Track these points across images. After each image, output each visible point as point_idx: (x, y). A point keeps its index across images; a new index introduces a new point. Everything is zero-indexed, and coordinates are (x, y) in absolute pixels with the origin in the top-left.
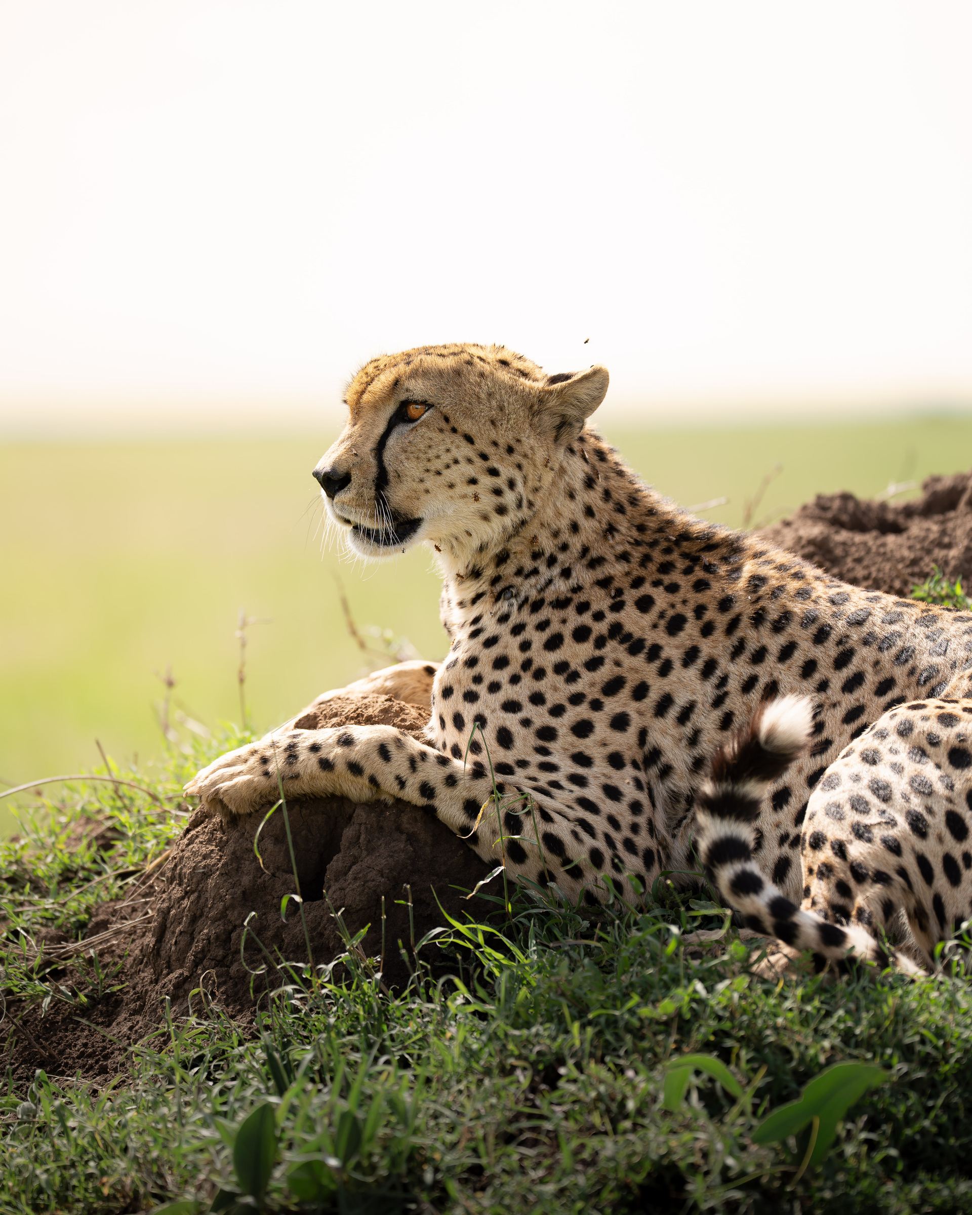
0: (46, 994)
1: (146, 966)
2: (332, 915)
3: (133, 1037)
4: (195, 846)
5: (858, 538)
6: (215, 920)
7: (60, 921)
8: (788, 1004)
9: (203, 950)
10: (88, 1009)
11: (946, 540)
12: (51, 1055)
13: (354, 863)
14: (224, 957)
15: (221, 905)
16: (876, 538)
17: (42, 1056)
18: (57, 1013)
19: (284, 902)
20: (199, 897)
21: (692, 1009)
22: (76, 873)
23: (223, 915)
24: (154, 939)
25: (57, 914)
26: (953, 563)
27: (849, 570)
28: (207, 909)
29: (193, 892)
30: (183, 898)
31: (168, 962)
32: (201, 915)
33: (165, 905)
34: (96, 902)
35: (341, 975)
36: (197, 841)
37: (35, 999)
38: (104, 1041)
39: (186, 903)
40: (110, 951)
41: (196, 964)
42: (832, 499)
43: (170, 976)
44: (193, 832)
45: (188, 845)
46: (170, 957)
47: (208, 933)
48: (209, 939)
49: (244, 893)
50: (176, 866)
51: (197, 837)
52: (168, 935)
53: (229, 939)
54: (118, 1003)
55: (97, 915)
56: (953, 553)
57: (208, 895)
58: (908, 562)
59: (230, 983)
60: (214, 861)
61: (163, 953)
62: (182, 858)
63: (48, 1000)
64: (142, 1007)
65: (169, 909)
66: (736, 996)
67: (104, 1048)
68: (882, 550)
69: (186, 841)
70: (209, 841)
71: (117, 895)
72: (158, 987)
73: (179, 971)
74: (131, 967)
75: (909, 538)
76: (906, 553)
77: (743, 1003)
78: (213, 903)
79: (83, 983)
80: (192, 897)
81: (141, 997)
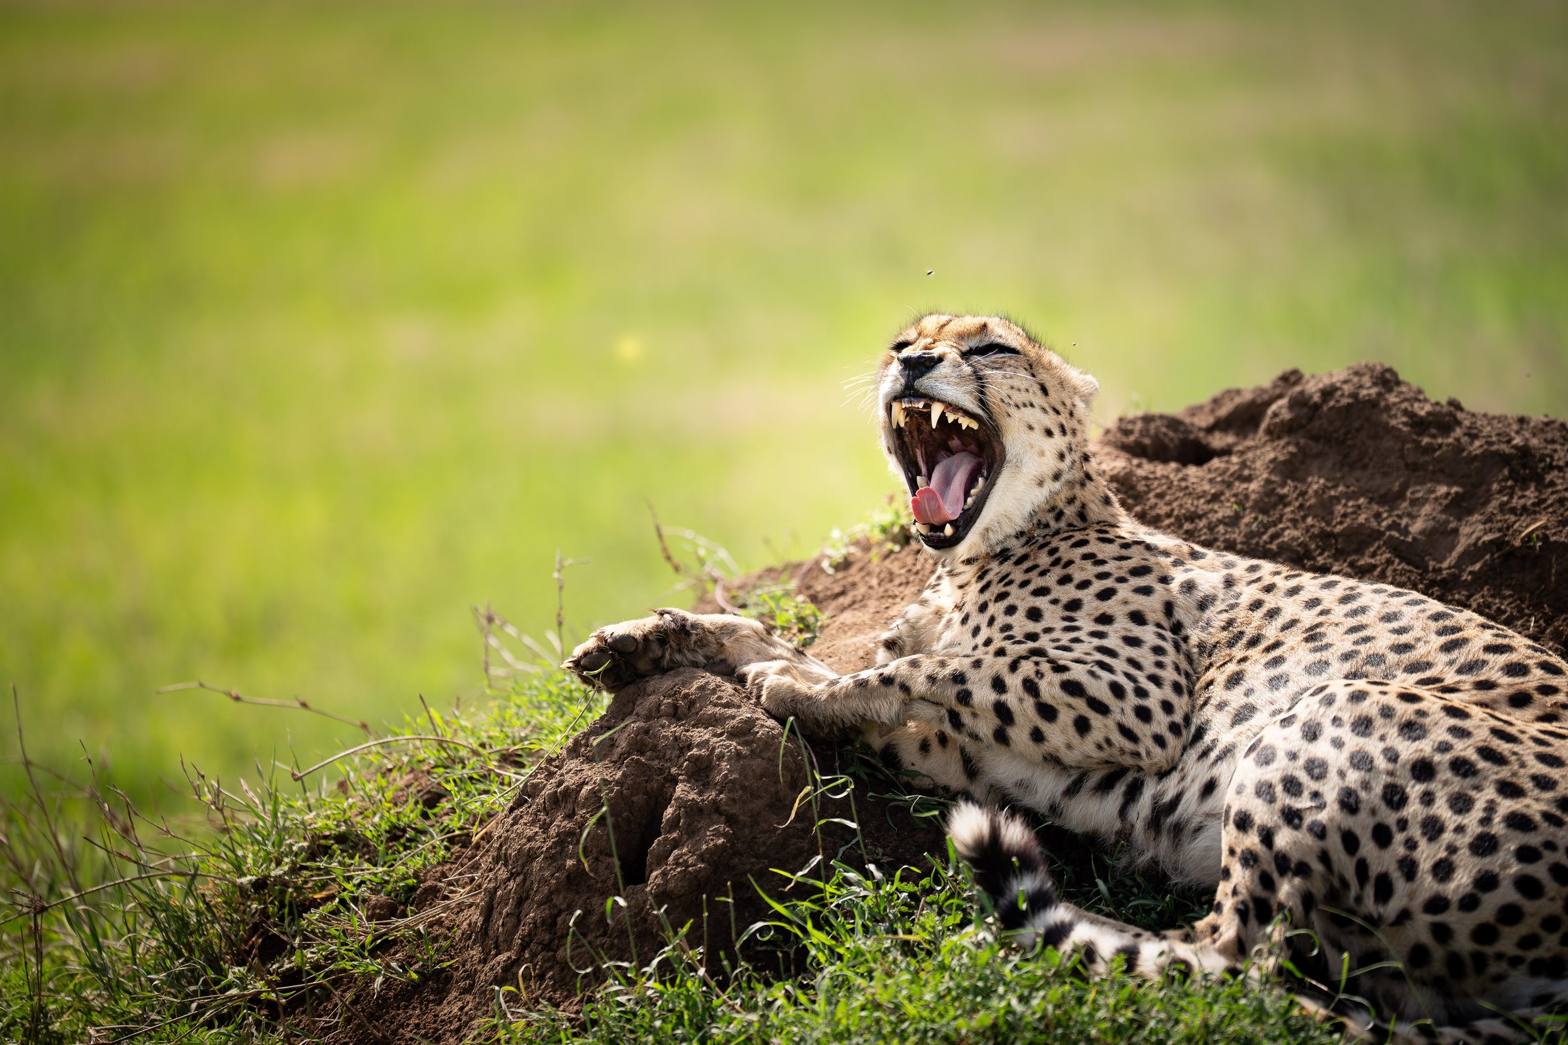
0: (378, 973)
1: (474, 943)
2: (655, 912)
3: (464, 1019)
4: (519, 827)
5: (1160, 469)
6: (540, 904)
7: (389, 887)
8: (1101, 1014)
9: (530, 934)
10: (419, 985)
11: (1246, 472)
12: (384, 1036)
13: (674, 848)
14: (551, 941)
15: (546, 889)
16: (1178, 470)
17: (375, 1037)
18: (389, 988)
19: (609, 903)
20: (525, 880)
21: (1007, 1022)
22: (404, 831)
23: (547, 900)
24: (481, 919)
25: (387, 878)
26: (1253, 496)
27: (1152, 508)
28: (532, 893)
29: (518, 874)
30: (509, 879)
31: (496, 943)
32: (527, 898)
33: (492, 885)
34: (424, 866)
35: (667, 971)
36: (522, 821)
37: (369, 978)
38: (435, 1022)
39: (512, 885)
40: (439, 922)
41: (523, 947)
42: (1133, 422)
43: (499, 958)
44: (517, 812)
45: (513, 825)
46: (497, 938)
47: (533, 918)
48: (535, 923)
49: (568, 877)
50: (501, 846)
51: (521, 817)
52: (495, 915)
53: (554, 923)
54: (449, 979)
55: (425, 881)
56: (1253, 486)
57: (533, 878)
58: (1209, 497)
59: (557, 968)
60: (538, 844)
61: (491, 933)
62: (507, 838)
63: (380, 980)
64: (472, 986)
65: (496, 889)
66: (1050, 1008)
67: (436, 1030)
68: (1183, 484)
69: (510, 820)
70: (533, 823)
71: (444, 857)
72: (486, 969)
73: (507, 954)
74: (460, 940)
75: (1209, 471)
76: (1207, 487)
77: (1058, 1012)
78: (538, 887)
79: (413, 957)
80: (519, 879)
81: (471, 975)
